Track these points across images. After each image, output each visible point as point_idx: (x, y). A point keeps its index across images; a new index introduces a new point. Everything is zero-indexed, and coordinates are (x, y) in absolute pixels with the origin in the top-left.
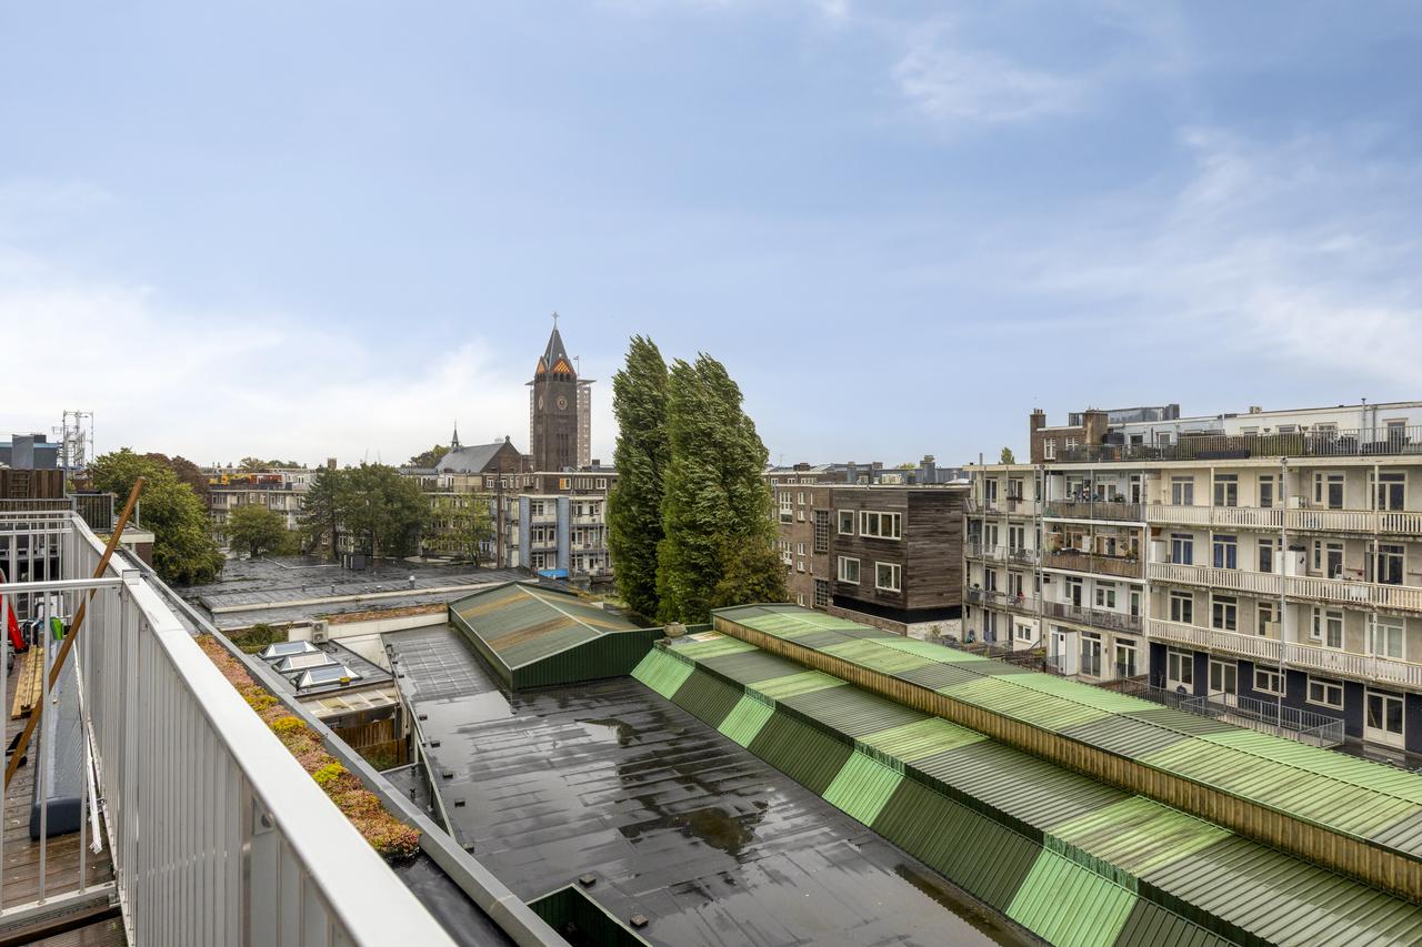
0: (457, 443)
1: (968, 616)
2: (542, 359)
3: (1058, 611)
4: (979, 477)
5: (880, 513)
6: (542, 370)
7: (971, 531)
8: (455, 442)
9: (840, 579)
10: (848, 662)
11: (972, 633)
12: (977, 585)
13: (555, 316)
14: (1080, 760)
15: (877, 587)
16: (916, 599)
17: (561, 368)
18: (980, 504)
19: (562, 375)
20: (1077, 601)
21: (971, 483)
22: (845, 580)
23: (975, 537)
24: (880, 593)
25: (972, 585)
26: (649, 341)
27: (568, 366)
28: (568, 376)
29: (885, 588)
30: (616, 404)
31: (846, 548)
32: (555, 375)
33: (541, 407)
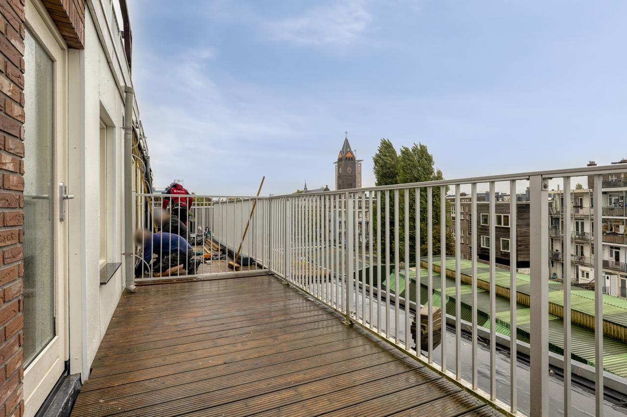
0: (306, 189)
1: (553, 266)
2: (341, 152)
3: (606, 264)
4: (557, 197)
5: (502, 215)
6: (341, 156)
7: (553, 223)
8: (306, 188)
9: (482, 246)
10: (485, 281)
11: (555, 274)
12: (557, 251)
13: (346, 133)
14: (611, 331)
15: (501, 250)
16: (522, 256)
17: (349, 155)
18: (558, 210)
19: (349, 158)
20: (617, 259)
21: (553, 199)
22: (485, 247)
23: (556, 226)
24: (503, 253)
25: (554, 250)
26: (388, 141)
27: (352, 154)
28: (352, 158)
29: (506, 251)
30: (374, 168)
31: (485, 232)
32: (347, 158)
33: (340, 172)
